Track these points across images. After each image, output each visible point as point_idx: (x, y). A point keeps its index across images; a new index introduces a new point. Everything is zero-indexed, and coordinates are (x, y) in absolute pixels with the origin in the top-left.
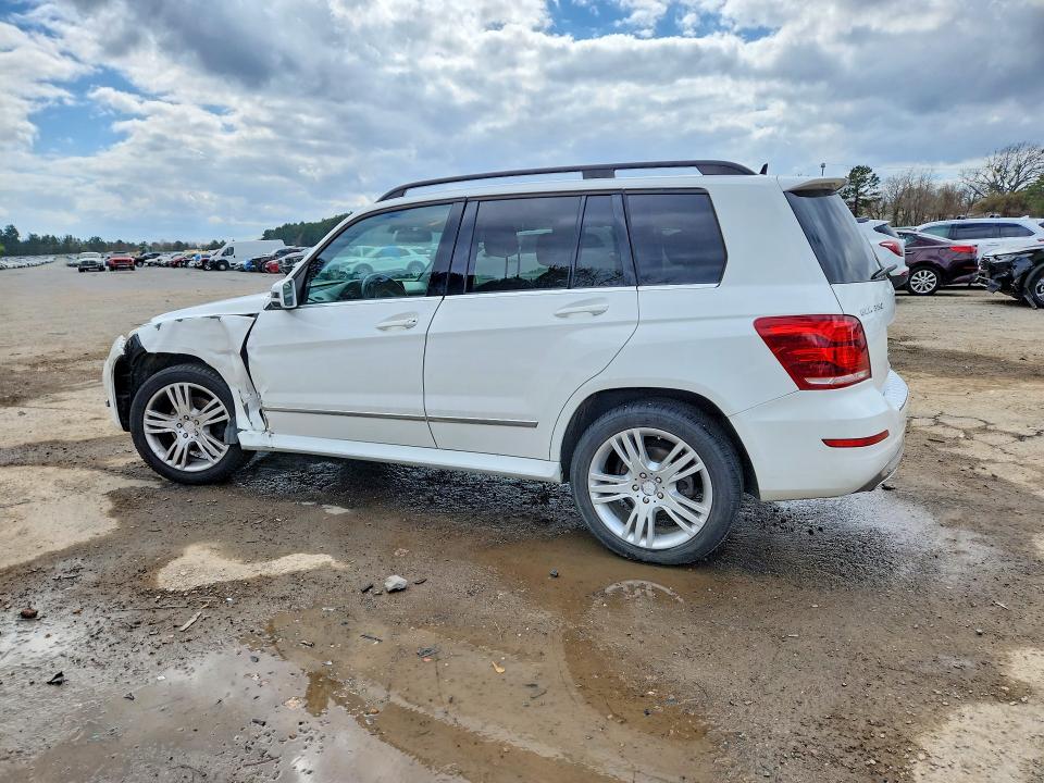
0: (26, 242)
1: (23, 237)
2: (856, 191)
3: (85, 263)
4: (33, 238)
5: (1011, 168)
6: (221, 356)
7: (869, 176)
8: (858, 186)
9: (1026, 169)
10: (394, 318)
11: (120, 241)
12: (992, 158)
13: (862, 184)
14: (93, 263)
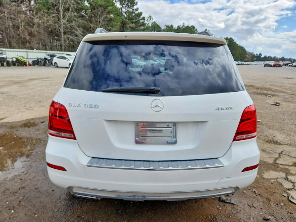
0: (263, 58)
1: (263, 56)
3: (266, 64)
4: (265, 57)
11: (290, 58)
14: (269, 64)
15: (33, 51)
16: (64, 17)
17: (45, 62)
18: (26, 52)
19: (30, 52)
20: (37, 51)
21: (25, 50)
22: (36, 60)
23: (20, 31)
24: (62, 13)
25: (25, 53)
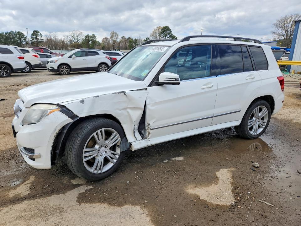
2: (36, 38)
5: (75, 36)
6: (122, 111)
7: (39, 34)
8: (36, 36)
9: (79, 37)
10: (204, 85)
12: (70, 33)
13: (38, 36)
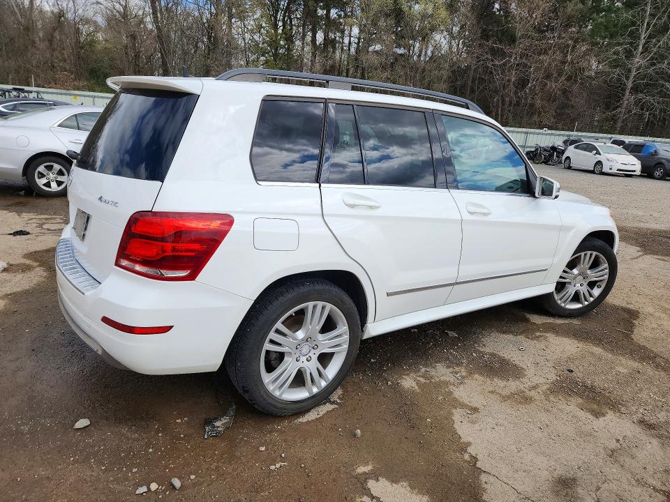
15: (541, 131)
16: (646, 50)
17: (551, 155)
18: (526, 133)
19: (534, 133)
20: (550, 132)
21: (524, 130)
22: (533, 150)
23: (527, 91)
24: (643, 41)
25: (523, 135)
